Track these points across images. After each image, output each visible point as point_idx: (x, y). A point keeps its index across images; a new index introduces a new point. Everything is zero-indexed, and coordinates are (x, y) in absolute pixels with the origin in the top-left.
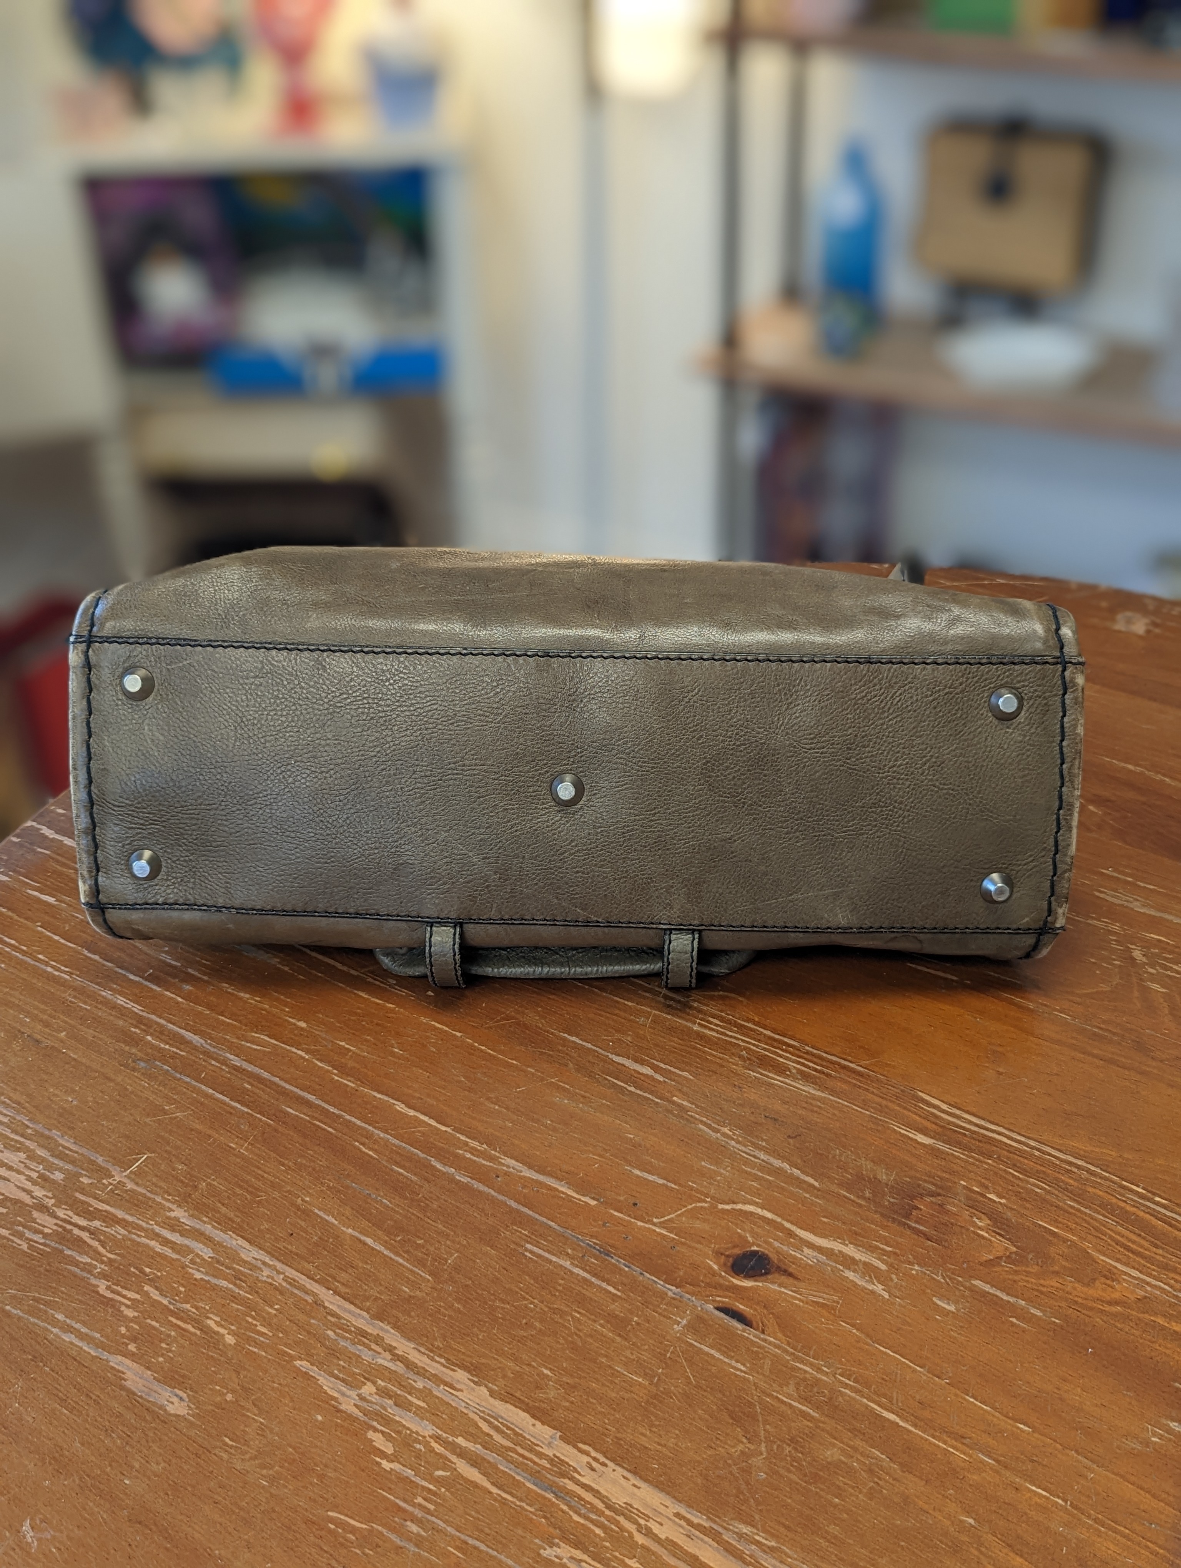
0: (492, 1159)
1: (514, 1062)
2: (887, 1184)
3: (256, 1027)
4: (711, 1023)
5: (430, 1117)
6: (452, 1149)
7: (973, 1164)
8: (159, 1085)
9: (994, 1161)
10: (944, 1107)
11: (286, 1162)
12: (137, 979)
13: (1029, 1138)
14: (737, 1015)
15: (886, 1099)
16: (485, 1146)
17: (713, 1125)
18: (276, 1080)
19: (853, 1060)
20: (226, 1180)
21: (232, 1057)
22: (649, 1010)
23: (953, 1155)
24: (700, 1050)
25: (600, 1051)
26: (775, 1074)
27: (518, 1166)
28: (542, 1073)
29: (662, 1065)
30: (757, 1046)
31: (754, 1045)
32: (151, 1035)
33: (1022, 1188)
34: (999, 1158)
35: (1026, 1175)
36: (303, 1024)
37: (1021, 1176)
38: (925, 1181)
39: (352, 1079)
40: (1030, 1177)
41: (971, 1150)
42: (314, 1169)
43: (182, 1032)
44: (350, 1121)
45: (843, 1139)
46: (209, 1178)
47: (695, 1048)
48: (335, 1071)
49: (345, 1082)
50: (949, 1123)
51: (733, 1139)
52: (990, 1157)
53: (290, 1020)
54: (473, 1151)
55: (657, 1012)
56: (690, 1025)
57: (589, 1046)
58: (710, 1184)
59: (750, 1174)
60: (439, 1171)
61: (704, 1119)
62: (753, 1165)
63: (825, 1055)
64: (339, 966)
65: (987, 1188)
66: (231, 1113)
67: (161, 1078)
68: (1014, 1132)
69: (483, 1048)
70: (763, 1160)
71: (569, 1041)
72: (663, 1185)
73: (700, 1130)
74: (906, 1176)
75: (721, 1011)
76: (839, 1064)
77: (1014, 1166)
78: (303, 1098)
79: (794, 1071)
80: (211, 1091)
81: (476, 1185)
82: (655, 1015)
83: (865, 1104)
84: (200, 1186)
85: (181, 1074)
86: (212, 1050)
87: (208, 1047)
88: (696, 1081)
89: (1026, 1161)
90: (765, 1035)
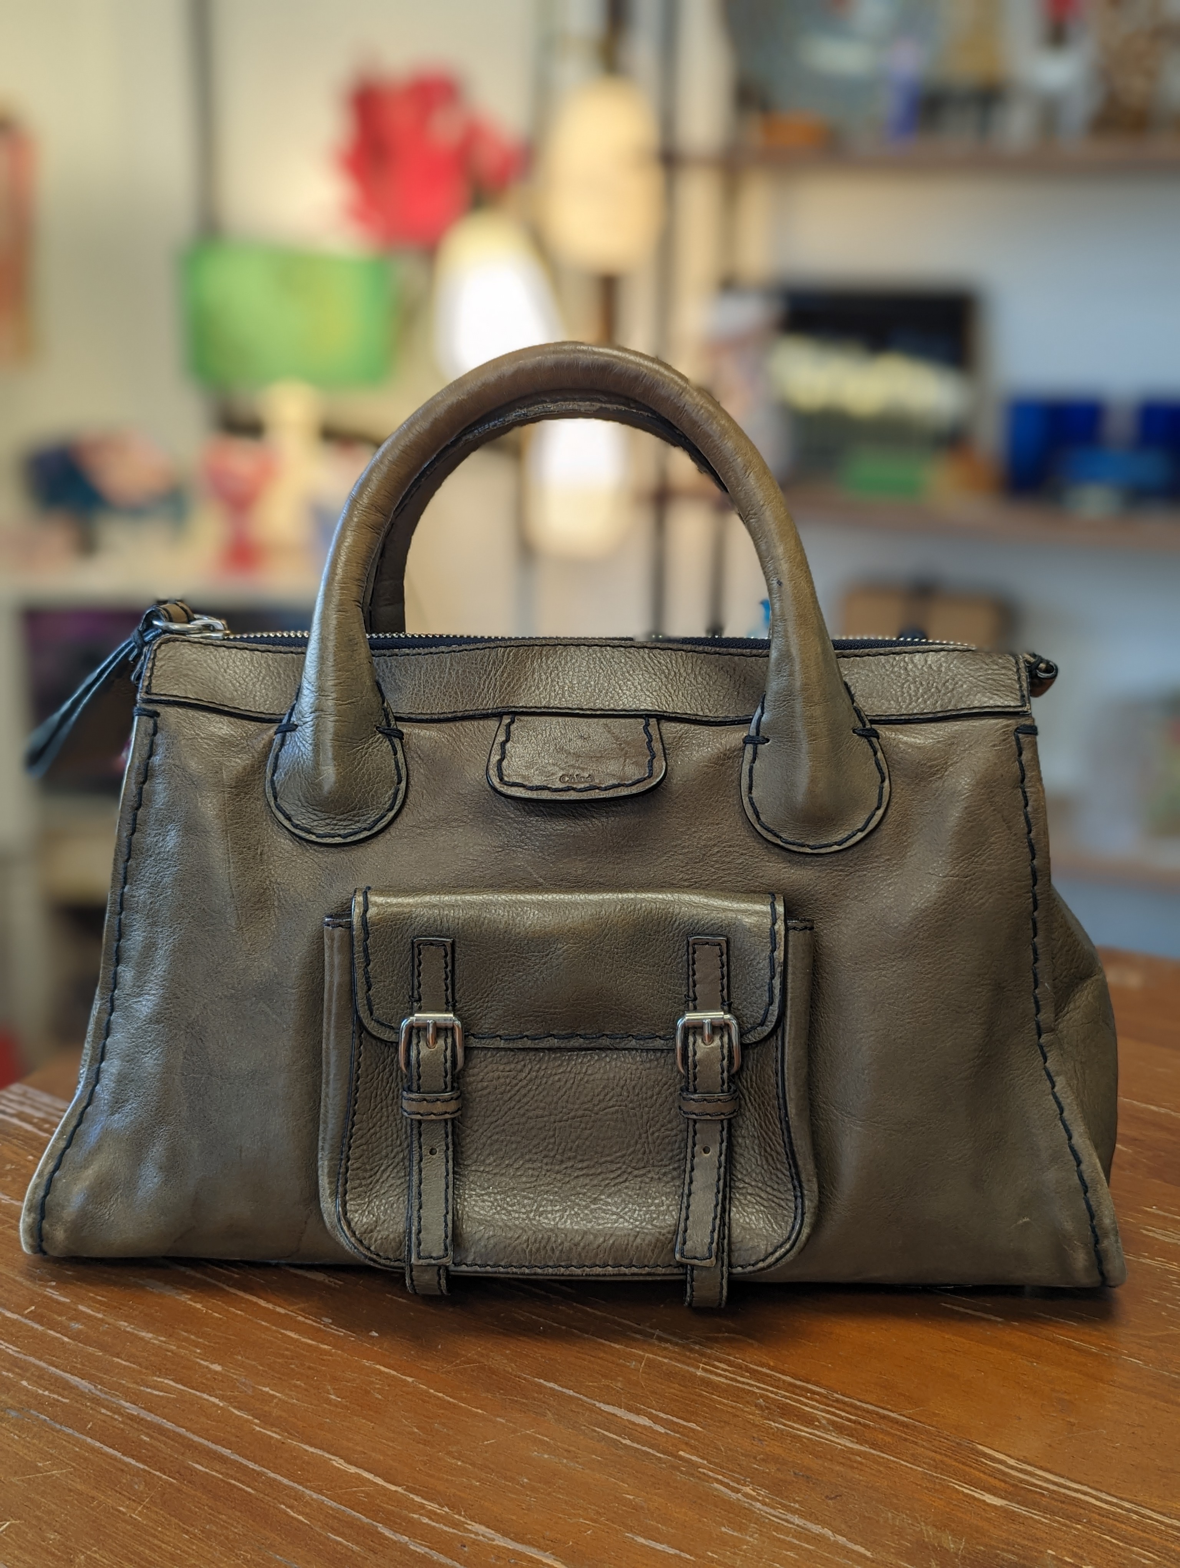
0: (455, 1525)
1: (480, 1411)
2: (956, 1554)
3: (160, 1371)
4: (718, 1368)
5: (376, 1475)
6: (405, 1512)
7: (1060, 1530)
8: (33, 1438)
9: (1085, 1527)
10: (1012, 1462)
11: (191, 1529)
12: (15, 1316)
13: (1122, 1499)
14: (748, 1359)
15: (941, 1454)
16: (446, 1509)
17: (731, 1484)
18: (182, 1431)
19: (894, 1409)
20: (112, 1551)
21: (127, 1405)
22: (641, 1353)
23: (1032, 1518)
24: (706, 1397)
25: (585, 1398)
26: (802, 1425)
27: (489, 1532)
28: (514, 1423)
29: (662, 1415)
30: (776, 1394)
31: (772, 1392)
32: (28, 1379)
33: (1125, 1558)
34: (1089, 1522)
35: (1126, 1543)
36: (217, 1368)
37: (1121, 1544)
38: (1003, 1550)
39: (278, 1430)
40: (1133, 1546)
41: (1054, 1513)
42: (227, 1538)
43: (67, 1376)
44: (275, 1480)
45: (895, 1501)
46: (90, 1550)
47: (701, 1395)
48: (257, 1421)
49: (269, 1433)
50: (1022, 1481)
51: (758, 1501)
52: (1079, 1522)
53: (202, 1362)
54: (431, 1514)
55: (651, 1356)
56: (692, 1370)
57: (571, 1393)
58: (735, 1554)
59: (783, 1541)
60: (387, 1538)
61: (720, 1477)
62: (787, 1532)
63: (859, 1403)
64: (262, 1303)
65: (1082, 1558)
66: (122, 1470)
67: (35, 1429)
68: (1101, 1491)
69: (441, 1395)
70: (798, 1525)
71: (545, 1387)
72: (676, 1555)
73: (716, 1490)
74: (978, 1544)
75: (729, 1355)
76: (877, 1414)
77: (1110, 1532)
78: (215, 1452)
79: (824, 1422)
80: (98, 1444)
81: (436, 1556)
82: (648, 1358)
83: (915, 1459)
84: (77, 1560)
85: (61, 1424)
86: (103, 1396)
87: (98, 1393)
88: (705, 1432)
89: (1124, 1526)
90: (784, 1381)
